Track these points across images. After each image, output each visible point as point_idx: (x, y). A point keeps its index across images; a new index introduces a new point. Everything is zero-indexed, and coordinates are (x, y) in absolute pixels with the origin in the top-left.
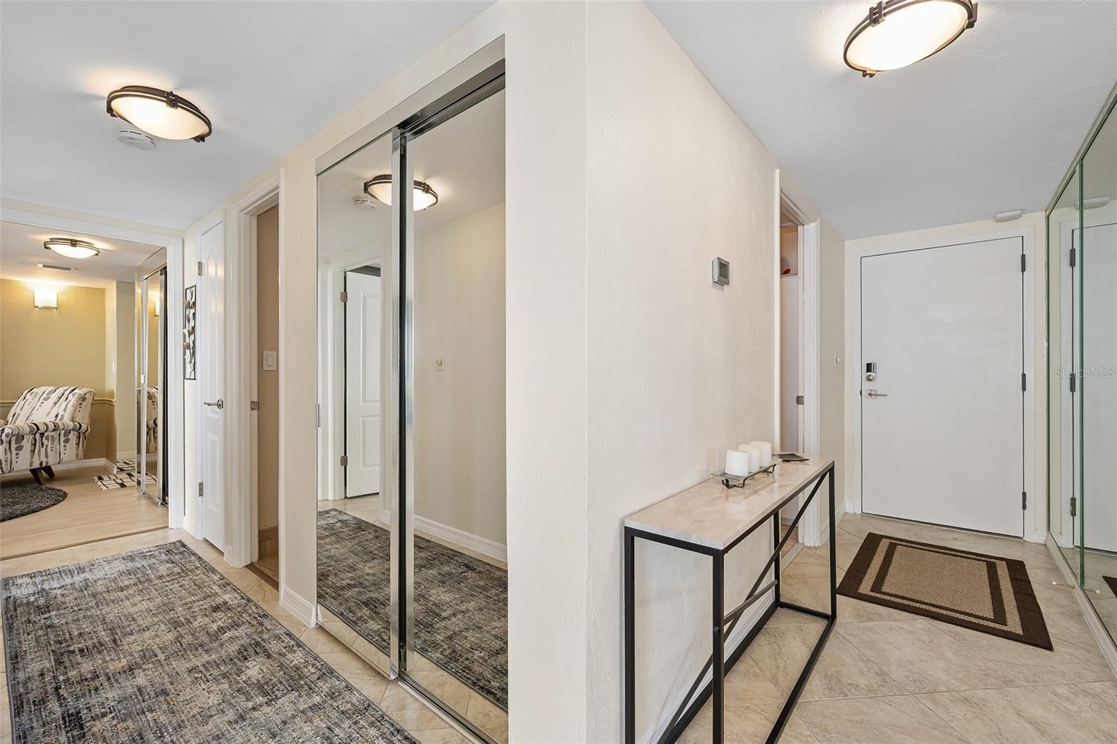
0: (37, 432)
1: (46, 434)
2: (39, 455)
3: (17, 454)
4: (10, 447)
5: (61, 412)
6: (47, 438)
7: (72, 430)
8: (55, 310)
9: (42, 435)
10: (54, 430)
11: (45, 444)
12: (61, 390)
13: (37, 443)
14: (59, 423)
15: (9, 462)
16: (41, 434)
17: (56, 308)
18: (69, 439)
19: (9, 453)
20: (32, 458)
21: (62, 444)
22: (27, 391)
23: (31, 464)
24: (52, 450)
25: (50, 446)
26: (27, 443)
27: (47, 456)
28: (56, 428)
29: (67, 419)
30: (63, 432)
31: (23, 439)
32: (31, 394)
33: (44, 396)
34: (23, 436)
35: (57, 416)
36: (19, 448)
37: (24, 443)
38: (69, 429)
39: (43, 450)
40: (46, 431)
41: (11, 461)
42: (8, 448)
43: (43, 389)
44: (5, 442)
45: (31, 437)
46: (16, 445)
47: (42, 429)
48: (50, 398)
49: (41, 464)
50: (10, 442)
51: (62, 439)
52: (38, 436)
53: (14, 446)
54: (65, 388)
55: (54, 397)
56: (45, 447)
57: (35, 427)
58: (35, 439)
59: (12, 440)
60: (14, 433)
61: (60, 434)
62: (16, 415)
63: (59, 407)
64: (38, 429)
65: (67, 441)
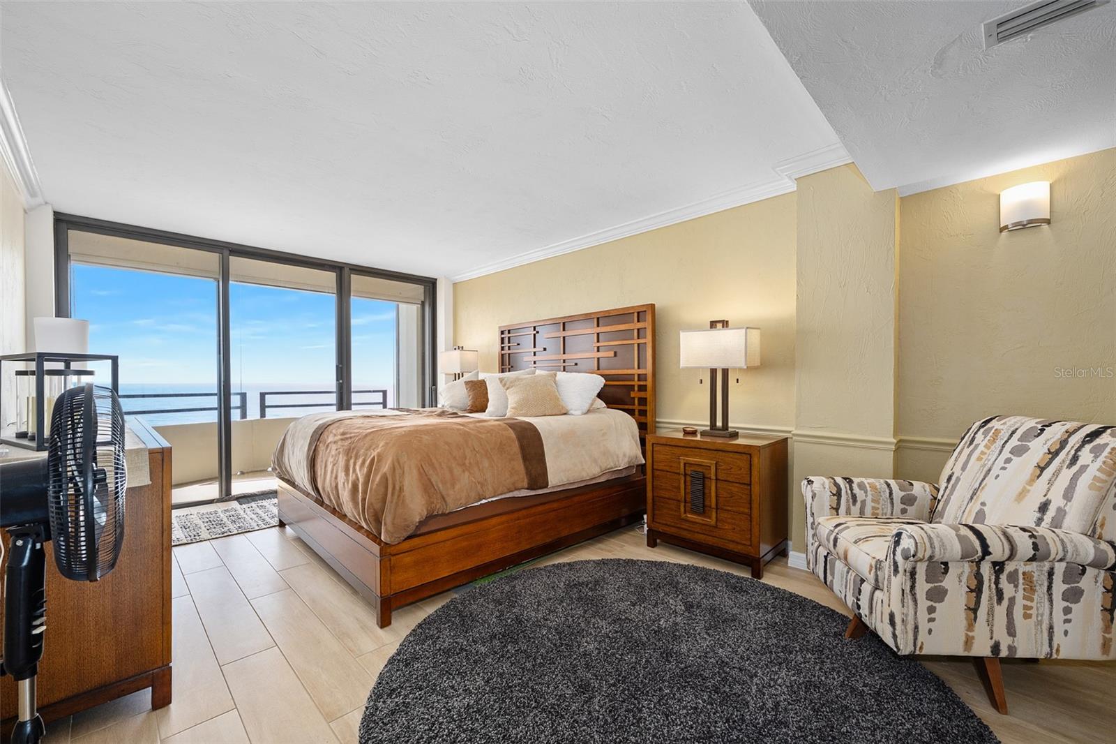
0: (983, 558)
1: (1009, 567)
2: (990, 623)
3: (931, 610)
4: (913, 587)
5: (1057, 501)
6: (1013, 578)
7: (1092, 565)
8: (1045, 226)
9: (998, 567)
10: (1032, 559)
11: (1006, 596)
12: (1055, 433)
13: (986, 584)
14: (1049, 536)
15: (910, 627)
16: (994, 564)
17: (1048, 222)
18: (1081, 592)
19: (911, 603)
20: (970, 627)
21: (1059, 604)
22: (977, 424)
23: (968, 642)
24: (1027, 616)
25: (1020, 602)
26: (956, 585)
27: (1011, 631)
28: (1039, 553)
29: (1073, 523)
30: (1060, 568)
31: (946, 571)
32: (986, 434)
33: (1014, 442)
34: (946, 564)
35: (1043, 508)
36: (937, 595)
37: (949, 582)
38: (1079, 561)
39: (1001, 611)
40: (1011, 558)
41: (916, 627)
42: (908, 589)
43: (1012, 421)
44: (901, 569)
45: (967, 568)
46: (930, 586)
47: (998, 550)
48: (1026, 449)
49: (996, 648)
50: (913, 574)
51: (1059, 587)
52: (986, 569)
53: (922, 587)
54: (1070, 426)
55: (1038, 449)
56: (1005, 603)
57: (977, 544)
58: (978, 576)
59: (918, 570)
60: (920, 555)
61: (1051, 574)
62: (954, 478)
63: (1050, 483)
64: (986, 551)
65: (1074, 595)
